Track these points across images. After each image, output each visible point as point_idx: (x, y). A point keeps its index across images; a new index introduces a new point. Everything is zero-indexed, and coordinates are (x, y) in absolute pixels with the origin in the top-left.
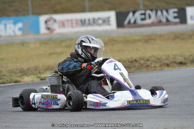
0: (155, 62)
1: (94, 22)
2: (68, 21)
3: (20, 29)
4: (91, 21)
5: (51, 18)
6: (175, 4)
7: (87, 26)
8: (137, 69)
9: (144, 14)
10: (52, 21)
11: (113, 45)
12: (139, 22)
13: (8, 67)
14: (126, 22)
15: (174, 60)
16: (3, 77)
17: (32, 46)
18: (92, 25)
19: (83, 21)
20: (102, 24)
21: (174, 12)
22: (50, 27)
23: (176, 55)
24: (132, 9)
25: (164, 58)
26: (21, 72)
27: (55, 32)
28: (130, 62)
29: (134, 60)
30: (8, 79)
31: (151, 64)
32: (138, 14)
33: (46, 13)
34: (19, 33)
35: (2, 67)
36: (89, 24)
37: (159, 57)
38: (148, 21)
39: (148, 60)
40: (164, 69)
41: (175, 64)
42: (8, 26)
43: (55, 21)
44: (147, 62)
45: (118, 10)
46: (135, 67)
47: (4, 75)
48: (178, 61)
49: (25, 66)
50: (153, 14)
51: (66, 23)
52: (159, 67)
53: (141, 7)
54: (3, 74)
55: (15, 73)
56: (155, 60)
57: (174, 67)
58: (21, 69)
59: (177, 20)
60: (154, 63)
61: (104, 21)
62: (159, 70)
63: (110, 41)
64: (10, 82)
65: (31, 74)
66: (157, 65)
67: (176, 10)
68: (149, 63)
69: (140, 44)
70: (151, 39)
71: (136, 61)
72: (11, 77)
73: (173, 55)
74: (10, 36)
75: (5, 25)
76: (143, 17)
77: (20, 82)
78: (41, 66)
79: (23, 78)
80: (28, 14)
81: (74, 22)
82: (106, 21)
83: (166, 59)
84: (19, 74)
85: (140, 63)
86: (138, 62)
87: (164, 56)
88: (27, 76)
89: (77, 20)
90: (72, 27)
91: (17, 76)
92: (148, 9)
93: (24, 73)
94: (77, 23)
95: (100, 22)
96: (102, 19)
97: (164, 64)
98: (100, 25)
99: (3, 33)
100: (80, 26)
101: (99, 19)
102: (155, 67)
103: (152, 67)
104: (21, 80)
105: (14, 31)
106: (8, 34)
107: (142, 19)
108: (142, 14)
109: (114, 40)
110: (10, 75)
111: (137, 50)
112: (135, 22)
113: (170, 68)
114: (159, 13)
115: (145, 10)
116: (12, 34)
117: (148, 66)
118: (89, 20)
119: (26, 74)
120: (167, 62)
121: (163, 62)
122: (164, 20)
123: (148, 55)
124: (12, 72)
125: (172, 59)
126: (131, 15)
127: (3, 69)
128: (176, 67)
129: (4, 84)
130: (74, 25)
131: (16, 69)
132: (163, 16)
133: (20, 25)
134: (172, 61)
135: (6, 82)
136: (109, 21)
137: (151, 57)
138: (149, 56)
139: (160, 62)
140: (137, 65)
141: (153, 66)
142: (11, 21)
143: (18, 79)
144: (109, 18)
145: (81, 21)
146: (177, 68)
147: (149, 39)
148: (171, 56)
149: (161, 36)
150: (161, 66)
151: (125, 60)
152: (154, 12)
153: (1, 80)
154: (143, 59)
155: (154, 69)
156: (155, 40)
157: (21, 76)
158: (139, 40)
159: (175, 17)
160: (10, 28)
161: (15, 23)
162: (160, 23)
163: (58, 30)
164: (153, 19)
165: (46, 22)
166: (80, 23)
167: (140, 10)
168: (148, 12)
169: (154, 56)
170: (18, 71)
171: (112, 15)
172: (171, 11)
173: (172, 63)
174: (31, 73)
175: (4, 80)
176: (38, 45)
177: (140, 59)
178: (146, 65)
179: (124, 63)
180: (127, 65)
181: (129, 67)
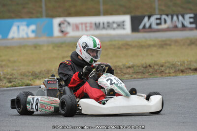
0: (169, 67)
1: (109, 26)
2: (82, 24)
3: (33, 31)
4: (106, 25)
5: (65, 21)
6: (191, 9)
7: (101, 29)
8: (150, 75)
9: (160, 19)
10: (66, 24)
11: (127, 49)
12: (154, 26)
13: (20, 70)
14: (141, 27)
15: (189, 67)
16: (14, 80)
17: (45, 49)
18: (106, 29)
19: (97, 24)
20: (117, 28)
21: (190, 18)
22: (63, 29)
23: (191, 61)
24: (148, 13)
25: (179, 63)
26: (32, 75)
27: (69, 35)
28: (144, 67)
29: (148, 65)
30: (20, 82)
32: (153, 19)
33: (59, 16)
34: (32, 35)
35: (13, 70)
36: (104, 28)
37: (174, 63)
38: (163, 26)
39: (162, 66)
40: (178, 75)
41: (190, 70)
42: (22, 28)
43: (69, 23)
44: (161, 68)
45: (133, 14)
46: (149, 72)
47: (16, 78)
48: (193, 67)
49: (37, 69)
50: (169, 19)
51: (80, 26)
52: (173, 73)
53: (157, 11)
54: (14, 77)
55: (26, 76)
56: (169, 65)
57: (188, 73)
58: (33, 72)
59: (193, 26)
60: (168, 69)
61: (119, 25)
62: (174, 76)
63: (124, 46)
64: (22, 85)
65: (42, 78)
66: (172, 71)
67: (192, 15)
68: (163, 69)
70: (166, 44)
71: (150, 66)
72: (22, 80)
73: (188, 62)
74: (23, 38)
75: (18, 27)
76: (158, 21)
77: (32, 85)
78: (53, 70)
79: (34, 82)
80: (42, 17)
81: (88, 25)
82: (121, 25)
83: (181, 65)
84: (31, 78)
85: (154, 69)
86: (152, 67)
87: (178, 62)
88: (39, 79)
89: (91, 23)
90: (86, 30)
91: (28, 79)
92: (164, 14)
93: (36, 76)
94: (91, 27)
95: (115, 26)
96: (116, 23)
97: (179, 70)
98: (114, 29)
99: (16, 36)
100: (94, 30)
101: (114, 23)
102: (169, 73)
103: (166, 73)
104: (33, 83)
105: (27, 34)
106: (21, 36)
107: (158, 24)
108: (157, 19)
109: (128, 45)
110: (22, 78)
111: (152, 55)
112: (150, 26)
113: (185, 75)
114: (175, 18)
115: (161, 15)
116: (25, 36)
117: (163, 71)
118: (104, 24)
119: (38, 77)
120: (182, 68)
121: (178, 68)
122: (180, 25)
123: (162, 60)
124: (23, 75)
125: (187, 65)
126: (146, 19)
127: (14, 72)
128: (190, 73)
129: (15, 86)
130: (88, 28)
131: (28, 72)
132: (178, 21)
133: (33, 27)
134: (187, 67)
135: (17, 85)
136: (123, 25)
137: (165, 63)
138: (164, 61)
139: (175, 68)
140: (151, 70)
141: (167, 71)
142: (25, 23)
143: (30, 82)
144: (123, 22)
145: (96, 24)
146: (192, 74)
147: (163, 45)
148: (186, 62)
149: (176, 42)
150: (175, 72)
151: (139, 65)
152: (170, 17)
153: (13, 83)
154: (158, 65)
155: (168, 75)
156: (170, 45)
157: (33, 79)
158: (154, 46)
159: (191, 23)
160: (23, 30)
161: (28, 25)
162: (175, 28)
163: (72, 33)
165: (60, 25)
166: (94, 26)
167: (156, 14)
168: (164, 17)
169: (169, 62)
170: (30, 74)
171: (127, 19)
172: (187, 16)
173: (186, 69)
174: (43, 76)
175: (15, 83)
176: (50, 48)
177: (155, 64)
178: (160, 70)
179: (137, 68)
180: (140, 71)
181: (143, 73)
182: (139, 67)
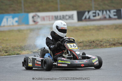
0: (106, 42)
6: (114, 7)
8: (94, 47)
9: (95, 13)
12: (92, 18)
14: (84, 18)
15: (118, 42)
16: (9, 51)
18: (62, 20)
20: (68, 19)
21: (114, 12)
22: (35, 20)
23: (119, 38)
24: (87, 10)
25: (112, 40)
26: (20, 48)
28: (90, 43)
30: (12, 52)
31: (104, 44)
32: (91, 13)
33: (33, 12)
36: (60, 19)
37: (109, 39)
38: (97, 17)
39: (101, 42)
40: (112, 47)
41: (119, 44)
44: (100, 43)
45: (78, 10)
46: (93, 45)
50: (100, 13)
52: (109, 45)
54: (9, 49)
56: (105, 41)
59: (116, 17)
60: (105, 43)
66: (108, 45)
68: (102, 43)
69: (94, 31)
71: (93, 42)
75: (7, 19)
76: (94, 14)
77: (20, 54)
81: (50, 17)
82: (71, 17)
83: (113, 41)
85: (96, 43)
86: (95, 42)
89: (52, 16)
90: (49, 20)
91: (18, 51)
92: (98, 10)
97: (112, 44)
102: (106, 46)
103: (104, 46)
107: (94, 16)
108: (93, 13)
111: (92, 35)
112: (89, 18)
114: (105, 12)
115: (96, 10)
117: (102, 45)
118: (60, 16)
120: (114, 42)
121: (111, 43)
122: (107, 17)
125: (117, 41)
126: (86, 13)
128: (119, 46)
132: (107, 14)
136: (73, 17)
137: (103, 39)
139: (109, 42)
140: (94, 44)
141: (105, 45)
148: (116, 39)
151: (86, 41)
152: (101, 12)
153: (8, 53)
154: (98, 41)
156: (103, 29)
157: (21, 51)
158: (93, 29)
164: (101, 16)
166: (54, 18)
167: (93, 10)
168: (98, 12)
169: (105, 39)
171: (75, 13)
172: (112, 11)
173: (117, 43)
177: (96, 41)
178: (100, 44)
179: (86, 43)
180: (88, 45)
181: (89, 46)
182: (86, 42)
